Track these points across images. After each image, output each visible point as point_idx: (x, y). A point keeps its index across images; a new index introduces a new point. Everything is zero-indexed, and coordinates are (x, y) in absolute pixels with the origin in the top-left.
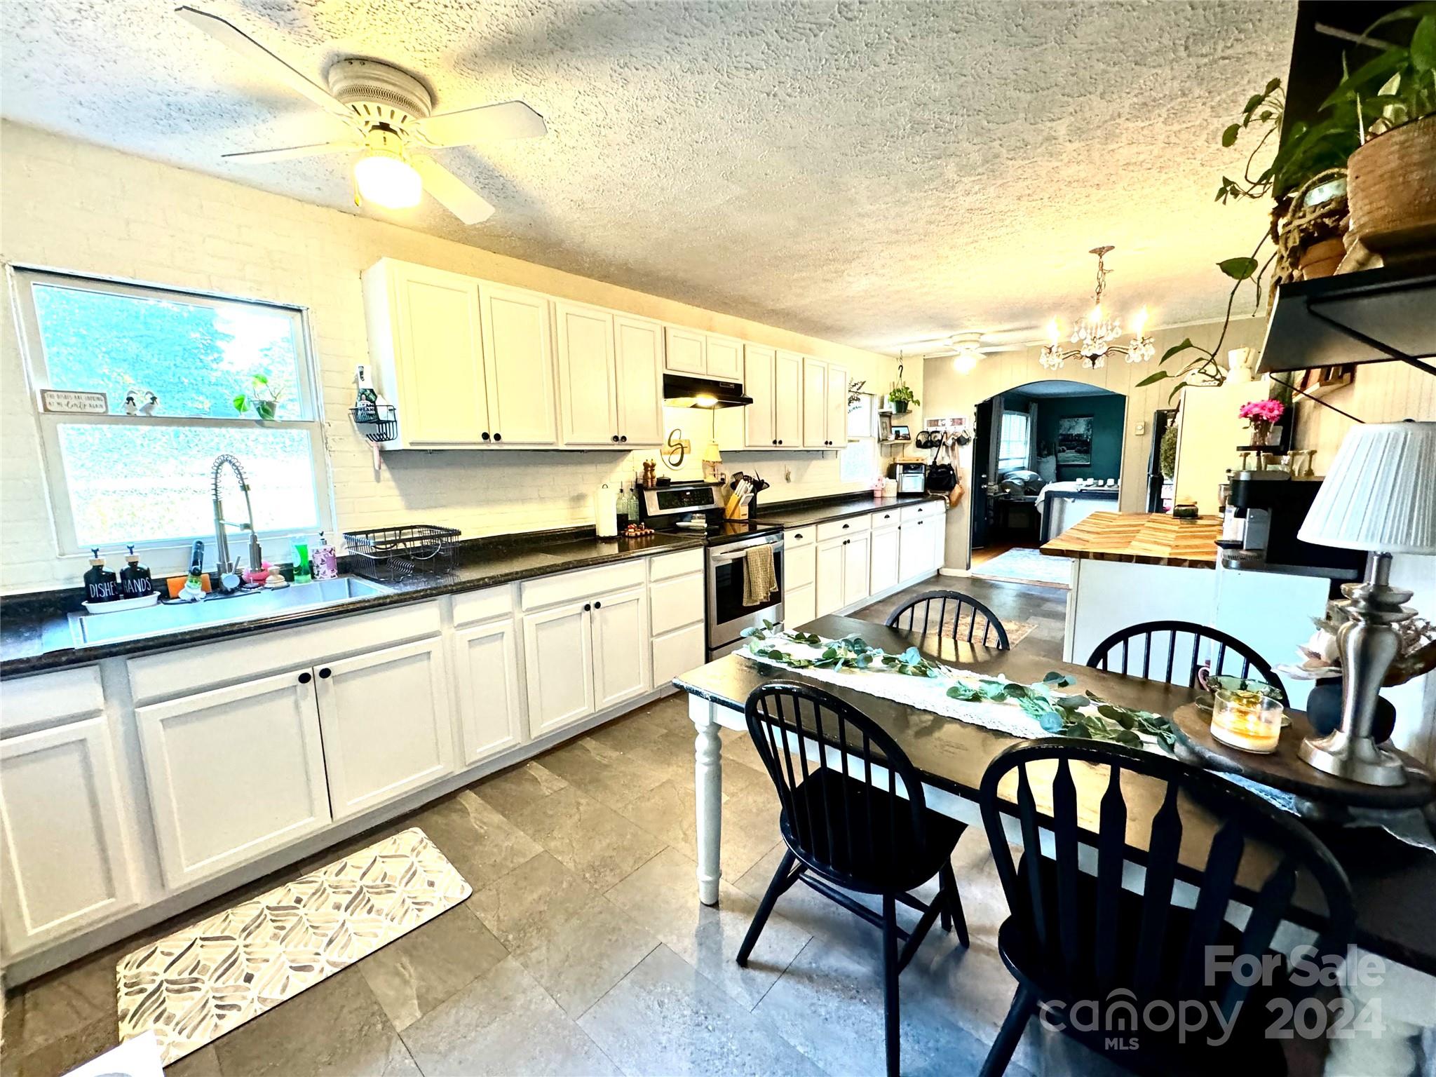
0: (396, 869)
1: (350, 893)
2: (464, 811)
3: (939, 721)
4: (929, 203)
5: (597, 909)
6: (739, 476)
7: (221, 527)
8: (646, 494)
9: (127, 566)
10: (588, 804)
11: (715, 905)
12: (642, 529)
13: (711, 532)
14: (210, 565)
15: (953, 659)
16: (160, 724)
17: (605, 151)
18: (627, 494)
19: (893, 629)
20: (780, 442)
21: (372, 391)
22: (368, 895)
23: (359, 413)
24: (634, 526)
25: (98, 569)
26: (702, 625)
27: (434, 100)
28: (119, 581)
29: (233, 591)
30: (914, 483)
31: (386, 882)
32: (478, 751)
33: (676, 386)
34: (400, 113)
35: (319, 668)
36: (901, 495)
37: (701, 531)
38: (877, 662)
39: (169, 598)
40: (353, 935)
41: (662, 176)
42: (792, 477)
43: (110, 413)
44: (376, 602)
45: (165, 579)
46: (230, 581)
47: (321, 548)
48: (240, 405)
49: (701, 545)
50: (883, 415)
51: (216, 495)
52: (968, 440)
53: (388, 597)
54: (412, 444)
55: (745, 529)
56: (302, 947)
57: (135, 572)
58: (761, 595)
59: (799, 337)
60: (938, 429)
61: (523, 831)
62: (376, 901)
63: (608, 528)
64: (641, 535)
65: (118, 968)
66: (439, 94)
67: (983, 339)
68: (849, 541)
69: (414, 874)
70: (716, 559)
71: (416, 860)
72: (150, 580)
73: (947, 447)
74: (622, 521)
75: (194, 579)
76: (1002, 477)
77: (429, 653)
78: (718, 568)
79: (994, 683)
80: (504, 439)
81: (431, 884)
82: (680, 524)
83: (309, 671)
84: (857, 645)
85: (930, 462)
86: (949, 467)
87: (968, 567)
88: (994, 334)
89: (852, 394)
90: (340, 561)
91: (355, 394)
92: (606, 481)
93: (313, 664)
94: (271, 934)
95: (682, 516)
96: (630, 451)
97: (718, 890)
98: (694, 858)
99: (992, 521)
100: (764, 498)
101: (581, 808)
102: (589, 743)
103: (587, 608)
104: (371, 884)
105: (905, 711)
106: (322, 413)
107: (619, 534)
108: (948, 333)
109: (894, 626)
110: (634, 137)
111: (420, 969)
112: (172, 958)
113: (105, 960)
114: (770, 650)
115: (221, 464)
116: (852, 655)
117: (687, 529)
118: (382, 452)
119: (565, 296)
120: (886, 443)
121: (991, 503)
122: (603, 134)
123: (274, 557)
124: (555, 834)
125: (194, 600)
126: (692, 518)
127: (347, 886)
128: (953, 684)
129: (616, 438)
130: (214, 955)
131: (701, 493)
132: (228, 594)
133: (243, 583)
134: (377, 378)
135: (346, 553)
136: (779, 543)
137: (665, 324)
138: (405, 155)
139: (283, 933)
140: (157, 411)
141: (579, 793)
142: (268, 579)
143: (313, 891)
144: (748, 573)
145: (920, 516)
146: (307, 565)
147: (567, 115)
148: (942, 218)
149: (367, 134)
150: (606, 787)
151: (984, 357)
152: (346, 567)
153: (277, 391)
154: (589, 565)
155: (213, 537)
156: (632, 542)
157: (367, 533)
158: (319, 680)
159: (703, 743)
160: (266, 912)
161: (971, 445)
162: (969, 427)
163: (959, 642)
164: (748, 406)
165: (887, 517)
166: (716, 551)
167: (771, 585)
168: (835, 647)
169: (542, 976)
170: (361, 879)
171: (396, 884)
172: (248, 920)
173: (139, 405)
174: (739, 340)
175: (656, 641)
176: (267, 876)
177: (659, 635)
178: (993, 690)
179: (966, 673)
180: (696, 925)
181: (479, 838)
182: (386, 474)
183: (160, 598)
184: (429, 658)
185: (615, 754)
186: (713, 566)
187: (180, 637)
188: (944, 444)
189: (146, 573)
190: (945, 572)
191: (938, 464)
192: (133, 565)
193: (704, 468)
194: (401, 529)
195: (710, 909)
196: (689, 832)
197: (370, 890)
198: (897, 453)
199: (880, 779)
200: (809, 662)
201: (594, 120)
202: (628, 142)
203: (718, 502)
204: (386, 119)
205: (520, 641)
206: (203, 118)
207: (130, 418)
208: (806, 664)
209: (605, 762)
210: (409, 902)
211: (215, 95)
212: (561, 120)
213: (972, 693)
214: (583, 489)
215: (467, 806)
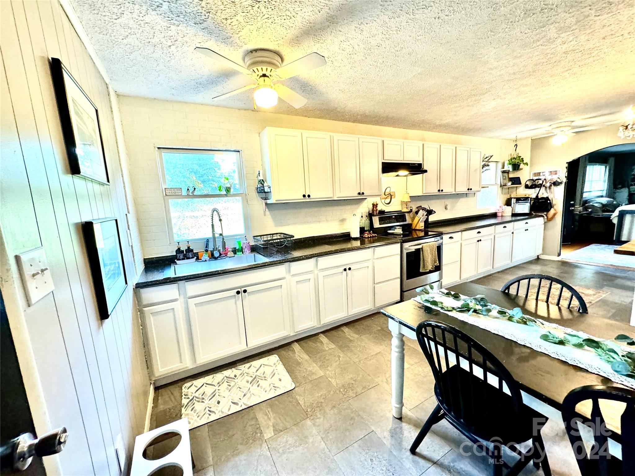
0: (268, 371)
1: (252, 377)
2: (293, 351)
3: (534, 353)
4: (537, 54)
5: (345, 407)
6: (419, 208)
7: (214, 234)
8: (373, 218)
9: (187, 248)
10: (343, 357)
11: (400, 419)
12: (371, 234)
13: (404, 235)
14: (211, 248)
15: (546, 315)
16: (194, 305)
17: (354, 65)
18: (365, 218)
19: (506, 293)
20: (442, 191)
21: (263, 180)
22: (258, 379)
23: (259, 189)
24: (368, 232)
25: (179, 249)
26: (399, 280)
27: (282, 60)
28: (185, 253)
29: (218, 257)
30: (524, 208)
31: (264, 375)
32: (300, 327)
33: (388, 168)
34: (269, 69)
35: (243, 289)
36: (514, 215)
37: (399, 235)
38: (494, 313)
39: (199, 260)
40: (252, 394)
41: (381, 71)
42: (448, 207)
43: (183, 195)
44: (263, 265)
45: (198, 252)
46: (216, 254)
47: (245, 242)
48: (220, 189)
49: (399, 242)
50: (504, 172)
51: (212, 223)
52: (561, 183)
53: (266, 263)
54: (276, 201)
55: (422, 234)
56: (236, 395)
57: (189, 250)
58: (430, 267)
59: (454, 136)
60: (540, 177)
61: (316, 364)
62: (261, 382)
63: (355, 233)
64: (371, 237)
65: (183, 388)
66: (285, 57)
67: (573, 124)
68: (480, 240)
69: (274, 374)
70: (406, 249)
71: (275, 369)
72: (193, 253)
73: (546, 188)
74: (362, 230)
75: (206, 253)
76: (585, 203)
77: (281, 286)
78: (407, 253)
79: (575, 336)
80: (311, 197)
81: (280, 380)
82: (389, 231)
83: (239, 290)
84: (482, 301)
85: (534, 196)
86: (547, 199)
87: (559, 255)
88: (580, 120)
89: (484, 163)
90: (251, 247)
91: (257, 181)
92: (355, 213)
93: (241, 287)
94: (226, 387)
95: (390, 228)
96: (366, 198)
97: (402, 412)
98: (391, 393)
99: (576, 228)
100: (432, 218)
101: (340, 358)
102: (346, 329)
103: (345, 270)
104: (259, 375)
105: (511, 344)
106: (246, 191)
107: (360, 236)
108: (547, 124)
109: (507, 291)
110: (367, 56)
111: (274, 415)
112: (197, 389)
113: (179, 384)
114: (432, 300)
115: (214, 211)
116: (478, 307)
117: (392, 234)
118: (266, 204)
119: (338, 132)
120: (505, 187)
121: (577, 217)
122: (352, 57)
123: (230, 246)
124: (329, 368)
125: (206, 261)
126: (395, 228)
127: (251, 374)
128: (545, 332)
129: (359, 194)
130: (209, 390)
131: (400, 216)
132: (216, 259)
133: (220, 254)
134: (265, 175)
135: (253, 244)
136: (440, 241)
137: (383, 139)
138: (272, 85)
139: (230, 388)
140: (196, 193)
141: (340, 351)
142: (229, 253)
143: (240, 373)
144: (423, 256)
145: (526, 226)
146: (241, 248)
147: (336, 53)
148: (544, 60)
149: (258, 80)
150: (352, 351)
151: (575, 134)
152: (254, 249)
153: (232, 183)
154: (346, 251)
155: (211, 238)
156: (366, 240)
157: (261, 236)
158: (243, 293)
159: (395, 342)
160: (225, 378)
161: (563, 186)
162: (562, 175)
163: (550, 305)
164: (425, 174)
165: (505, 227)
166: (406, 245)
167: (435, 262)
168: (469, 302)
169: (320, 431)
170: (256, 372)
171: (268, 377)
172: (220, 380)
173: (191, 192)
174: (421, 142)
175: (376, 286)
176: (226, 364)
177: (378, 283)
178: (575, 341)
179: (555, 325)
180: (390, 427)
181: (299, 364)
182: (268, 212)
183: (196, 259)
184: (281, 288)
185: (356, 336)
186: (405, 252)
187: (200, 275)
188: (544, 186)
189: (192, 251)
190: (542, 257)
191: (539, 197)
192: (189, 247)
193: (402, 205)
194: (273, 234)
195: (397, 420)
196: (388, 379)
197: (259, 378)
198: (512, 192)
199: (493, 380)
200: (453, 308)
201: (348, 52)
202: (364, 58)
203: (408, 221)
204: (264, 72)
205: (316, 283)
206: (207, 85)
207: (188, 196)
208: (451, 309)
209: (352, 339)
210: (272, 385)
211: (210, 76)
212: (334, 56)
213: (558, 340)
214: (345, 216)
215: (295, 349)
